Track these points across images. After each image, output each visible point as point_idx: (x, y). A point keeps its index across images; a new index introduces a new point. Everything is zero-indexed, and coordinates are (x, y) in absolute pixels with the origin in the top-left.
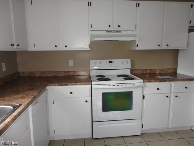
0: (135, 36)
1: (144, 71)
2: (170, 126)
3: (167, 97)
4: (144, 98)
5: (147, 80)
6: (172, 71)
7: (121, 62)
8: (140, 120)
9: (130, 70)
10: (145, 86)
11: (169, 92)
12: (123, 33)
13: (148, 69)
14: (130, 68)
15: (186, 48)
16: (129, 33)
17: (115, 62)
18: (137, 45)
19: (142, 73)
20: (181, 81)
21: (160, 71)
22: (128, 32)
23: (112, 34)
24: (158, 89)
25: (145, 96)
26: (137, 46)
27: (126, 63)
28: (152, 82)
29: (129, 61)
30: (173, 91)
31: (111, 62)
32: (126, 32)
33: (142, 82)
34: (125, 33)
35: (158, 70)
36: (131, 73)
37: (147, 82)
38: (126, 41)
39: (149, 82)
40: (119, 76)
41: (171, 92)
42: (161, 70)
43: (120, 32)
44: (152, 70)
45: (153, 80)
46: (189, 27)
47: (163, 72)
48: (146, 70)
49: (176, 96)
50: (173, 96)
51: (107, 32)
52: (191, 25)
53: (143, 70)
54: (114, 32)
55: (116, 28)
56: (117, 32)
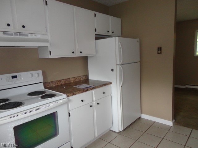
0: (47, 41)
1: (59, 83)
2: (96, 135)
3: (91, 106)
4: (69, 115)
5: (71, 93)
6: (84, 78)
7: (30, 76)
8: (69, 142)
9: (42, 84)
10: (69, 101)
11: (92, 101)
12: (30, 36)
13: (63, 80)
14: (42, 81)
15: (95, 55)
16: (39, 37)
17: (21, 75)
18: (50, 52)
19: (56, 85)
20: (99, 87)
21: (74, 80)
22: (37, 35)
23: (14, 36)
24: (82, 101)
25: (70, 112)
26: (50, 54)
27: (37, 75)
28: (76, 94)
29: (40, 72)
30: (94, 99)
31: (14, 77)
32: (33, 35)
33: (66, 97)
34: (33, 37)
35: (72, 79)
36: (45, 87)
37: (71, 96)
38: (32, 47)
39: (73, 95)
40: (31, 94)
41: (93, 101)
42: (75, 78)
43: (26, 34)
44: (66, 80)
45: (77, 92)
46: (96, 35)
47: (77, 80)
48: (60, 81)
49: (98, 104)
50: (95, 104)
51: (5, 33)
52: (97, 33)
53: (57, 82)
54: (17, 35)
55: (20, 30)
56: (21, 34)
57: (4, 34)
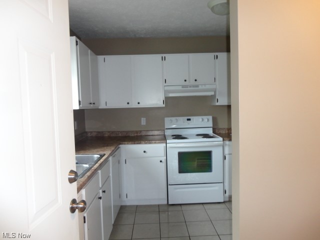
4: (225, 159)
7: (201, 120)
8: (222, 184)
9: (212, 129)
10: (226, 145)
12: (200, 87)
14: (212, 126)
17: (194, 119)
18: (217, 99)
19: (226, 132)
22: (207, 86)
23: (189, 88)
25: (226, 156)
26: (217, 101)
27: (206, 120)
29: (210, 118)
31: (189, 120)
33: (222, 140)
34: (203, 87)
36: (214, 132)
37: (227, 140)
39: (230, 140)
40: (198, 135)
43: (197, 86)
53: (228, 129)
54: (191, 87)
55: (193, 83)
56: (194, 86)
57: (183, 87)
